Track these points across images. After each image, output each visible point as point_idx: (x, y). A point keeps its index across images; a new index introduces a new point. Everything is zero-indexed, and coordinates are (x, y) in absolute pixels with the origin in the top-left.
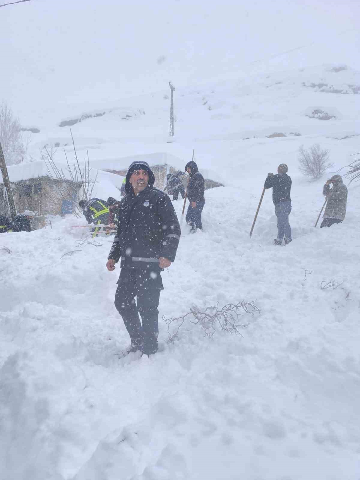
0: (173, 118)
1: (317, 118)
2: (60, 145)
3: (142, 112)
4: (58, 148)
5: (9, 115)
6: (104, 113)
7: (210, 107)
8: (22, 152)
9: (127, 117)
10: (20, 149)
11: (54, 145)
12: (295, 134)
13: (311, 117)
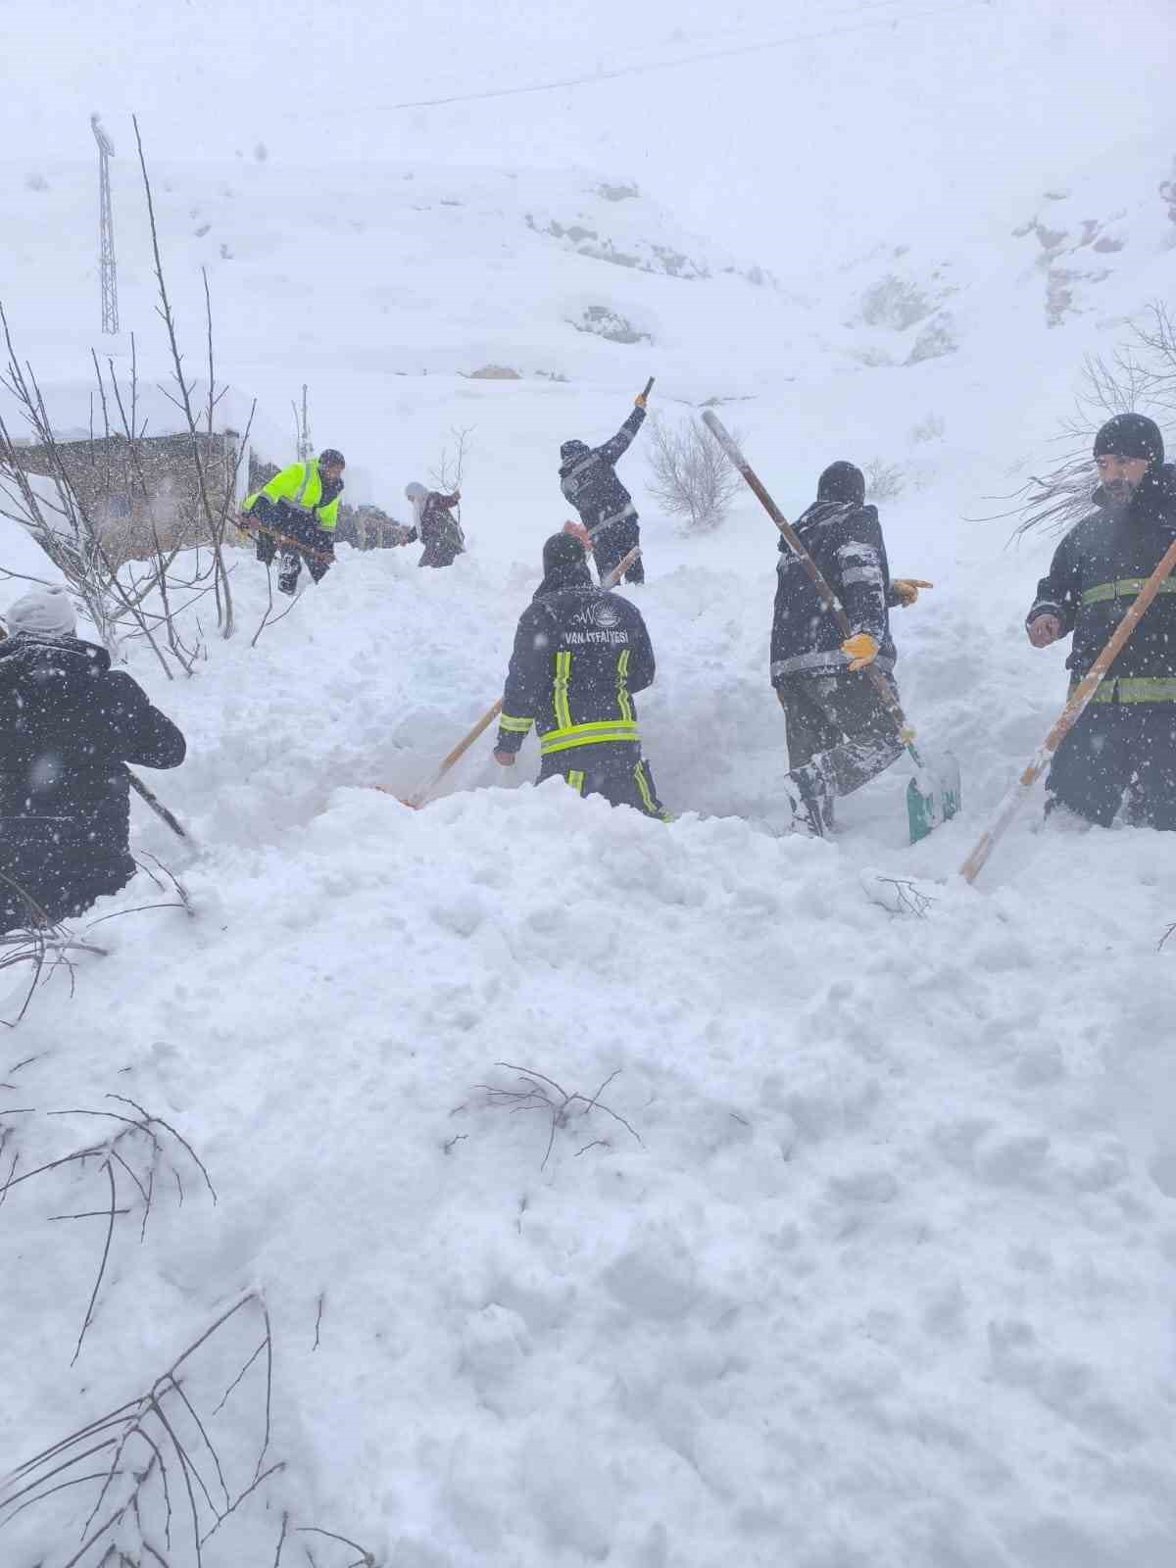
0: (111, 264)
1: (599, 333)
12: (550, 376)
13: (580, 329)
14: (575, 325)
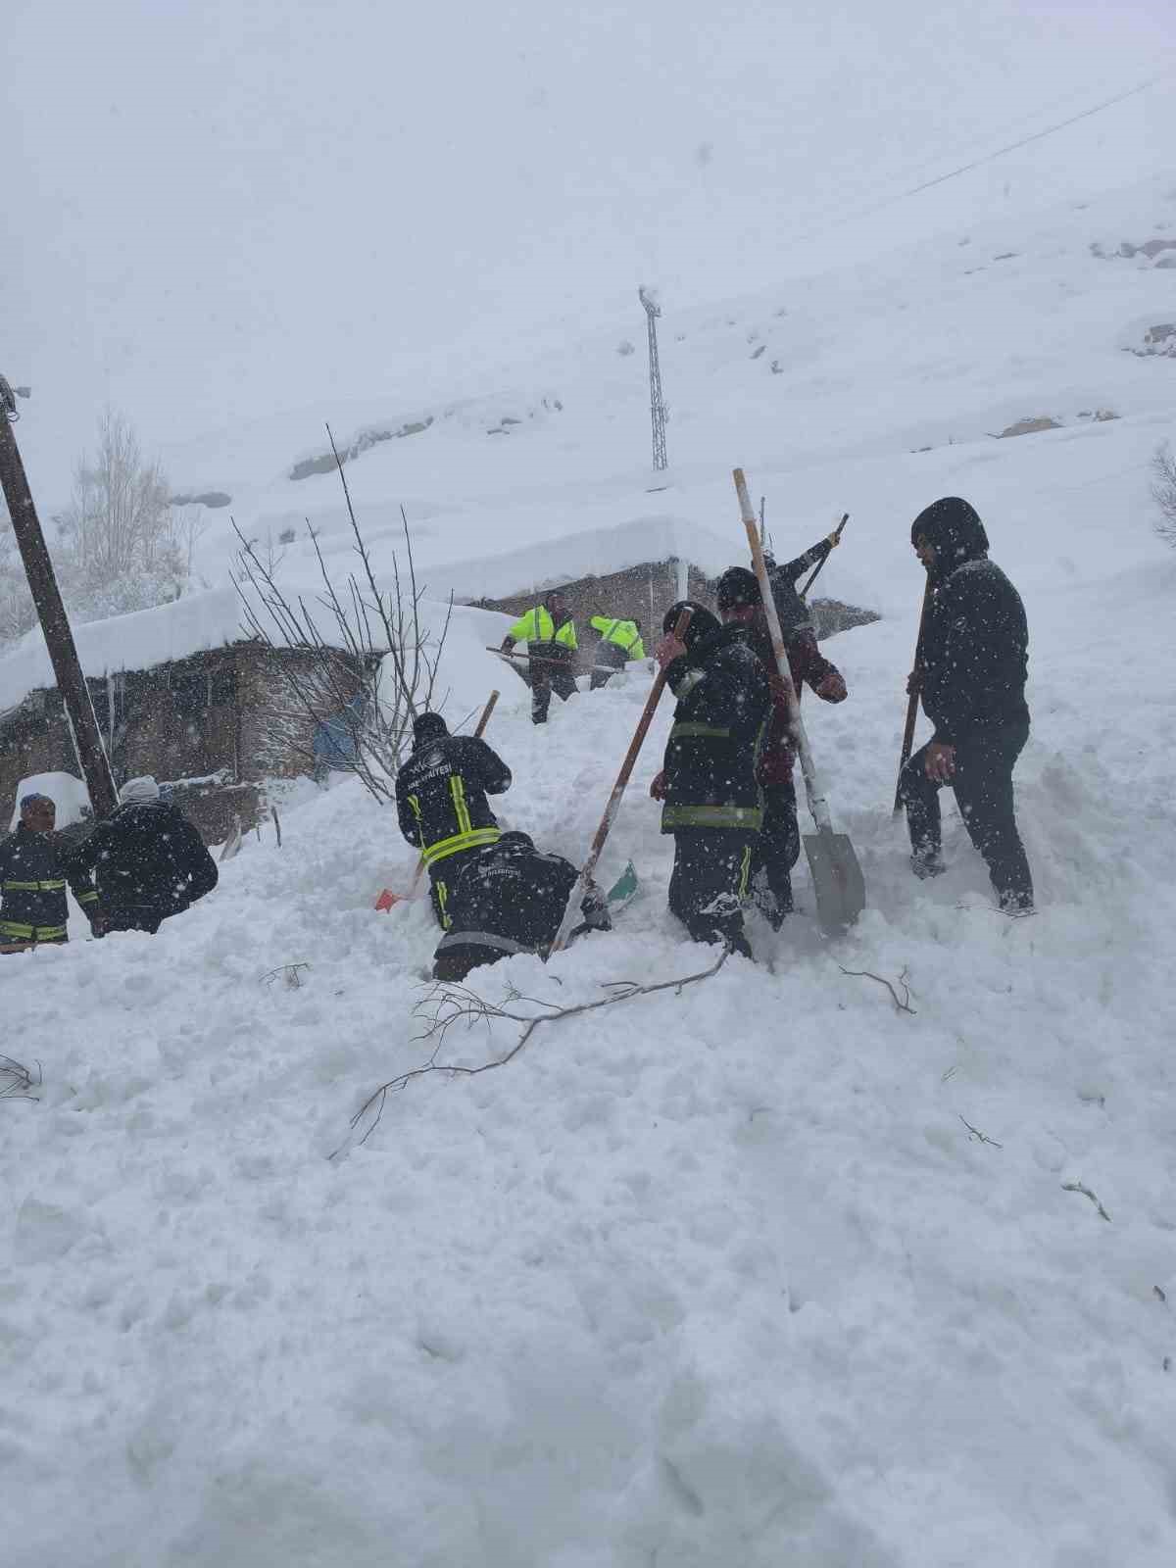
0: (661, 410)
1: (1164, 353)
2: (296, 538)
3: (551, 404)
4: (289, 545)
5: (129, 456)
6: (430, 421)
7: (775, 363)
8: (177, 569)
9: (506, 425)
10: (168, 560)
11: (276, 538)
12: (1094, 416)
13: (1141, 355)
14: (1134, 351)
